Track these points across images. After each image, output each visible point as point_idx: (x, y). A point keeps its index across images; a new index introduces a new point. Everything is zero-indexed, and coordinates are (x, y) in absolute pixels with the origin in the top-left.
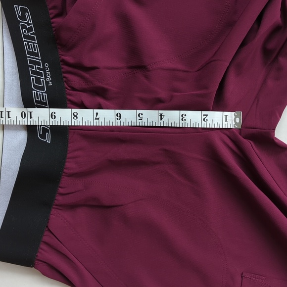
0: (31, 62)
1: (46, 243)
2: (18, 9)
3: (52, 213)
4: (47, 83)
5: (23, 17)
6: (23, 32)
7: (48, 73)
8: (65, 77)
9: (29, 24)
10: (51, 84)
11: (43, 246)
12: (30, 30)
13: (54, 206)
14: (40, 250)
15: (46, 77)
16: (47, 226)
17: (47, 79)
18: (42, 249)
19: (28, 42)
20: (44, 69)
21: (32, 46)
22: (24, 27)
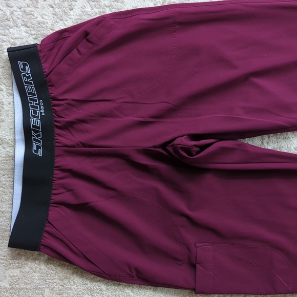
0: (30, 99)
1: (47, 232)
2: (20, 64)
3: (50, 209)
4: (41, 113)
5: (24, 69)
6: (24, 79)
7: (42, 107)
8: (53, 109)
9: (28, 74)
10: (43, 114)
11: (45, 234)
12: (28, 78)
13: (51, 205)
14: (43, 238)
15: (40, 109)
16: (47, 220)
17: (41, 111)
18: (45, 237)
19: (28, 86)
20: (39, 104)
21: (31, 88)
22: (24, 76)
